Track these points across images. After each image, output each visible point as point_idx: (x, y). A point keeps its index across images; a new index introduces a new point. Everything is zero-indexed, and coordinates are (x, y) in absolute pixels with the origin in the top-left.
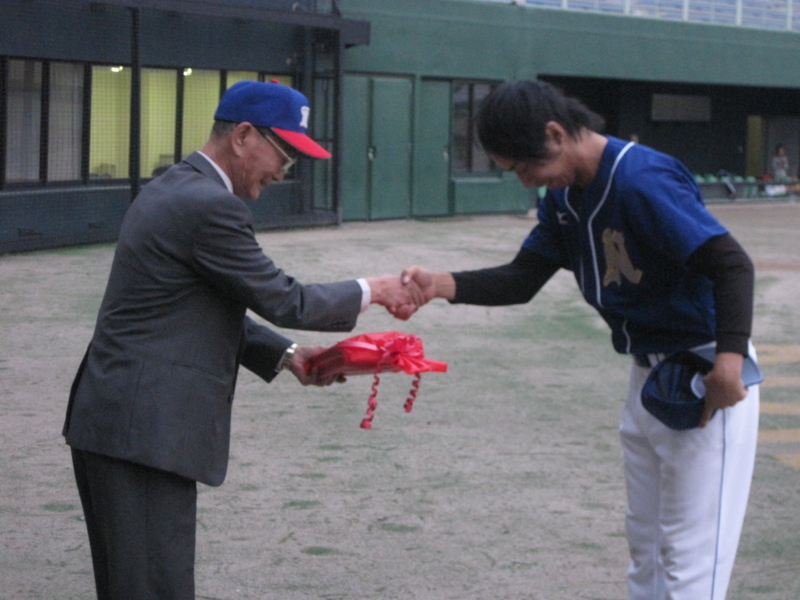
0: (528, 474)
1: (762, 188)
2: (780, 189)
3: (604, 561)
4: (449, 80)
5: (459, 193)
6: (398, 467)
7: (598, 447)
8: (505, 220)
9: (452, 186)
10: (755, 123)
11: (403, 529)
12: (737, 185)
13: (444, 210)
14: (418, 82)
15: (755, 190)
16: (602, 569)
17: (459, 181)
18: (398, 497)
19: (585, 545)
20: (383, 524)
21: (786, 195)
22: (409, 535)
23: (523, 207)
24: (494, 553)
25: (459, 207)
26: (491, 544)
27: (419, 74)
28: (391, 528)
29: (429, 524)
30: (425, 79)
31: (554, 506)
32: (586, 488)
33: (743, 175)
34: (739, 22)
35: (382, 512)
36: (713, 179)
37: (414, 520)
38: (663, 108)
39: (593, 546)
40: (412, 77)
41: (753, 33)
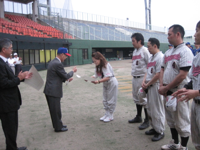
0: (86, 92)
1: (119, 59)
2: (121, 59)
3: (93, 101)
4: (82, 49)
5: (84, 62)
6: (72, 93)
7: (95, 89)
8: (89, 64)
9: (83, 61)
10: (118, 51)
11: (71, 99)
12: (116, 59)
13: (82, 64)
14: (78, 49)
15: (118, 59)
16: (92, 102)
17: (84, 60)
18: (71, 96)
19: (91, 99)
20: (69, 99)
21: (121, 60)
22: (72, 100)
23: (91, 63)
24: (81, 101)
25: (84, 63)
26: (81, 100)
27: (78, 48)
28: (70, 99)
29: (74, 99)
30: (79, 49)
31: (88, 95)
32: (92, 93)
33: (117, 58)
34: (115, 40)
35: (69, 98)
36: (113, 58)
37: (73, 98)
38: (107, 51)
39: (92, 99)
40: (77, 49)
41: (116, 41)
